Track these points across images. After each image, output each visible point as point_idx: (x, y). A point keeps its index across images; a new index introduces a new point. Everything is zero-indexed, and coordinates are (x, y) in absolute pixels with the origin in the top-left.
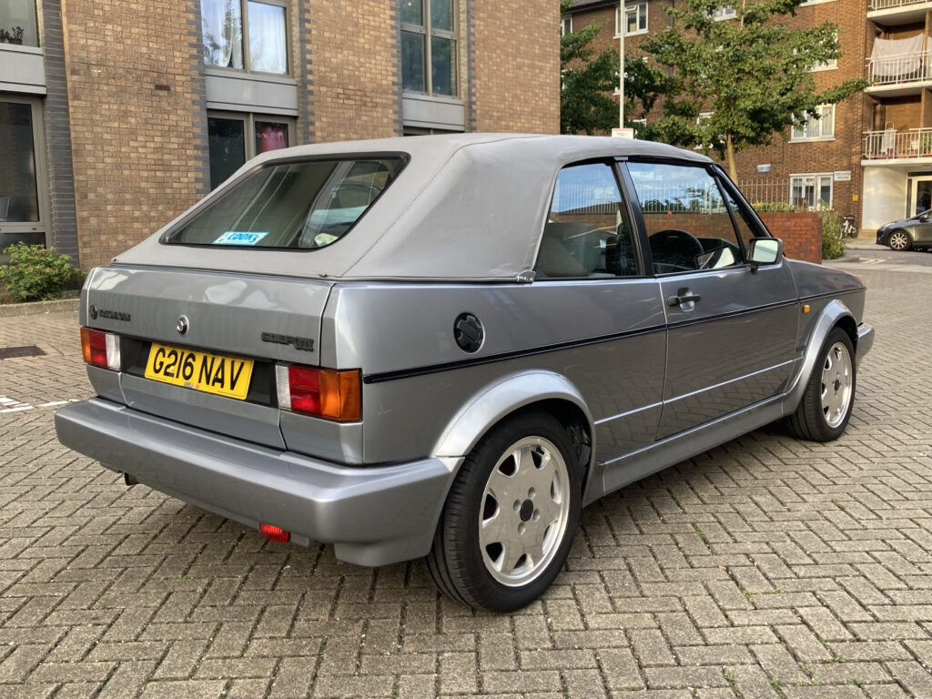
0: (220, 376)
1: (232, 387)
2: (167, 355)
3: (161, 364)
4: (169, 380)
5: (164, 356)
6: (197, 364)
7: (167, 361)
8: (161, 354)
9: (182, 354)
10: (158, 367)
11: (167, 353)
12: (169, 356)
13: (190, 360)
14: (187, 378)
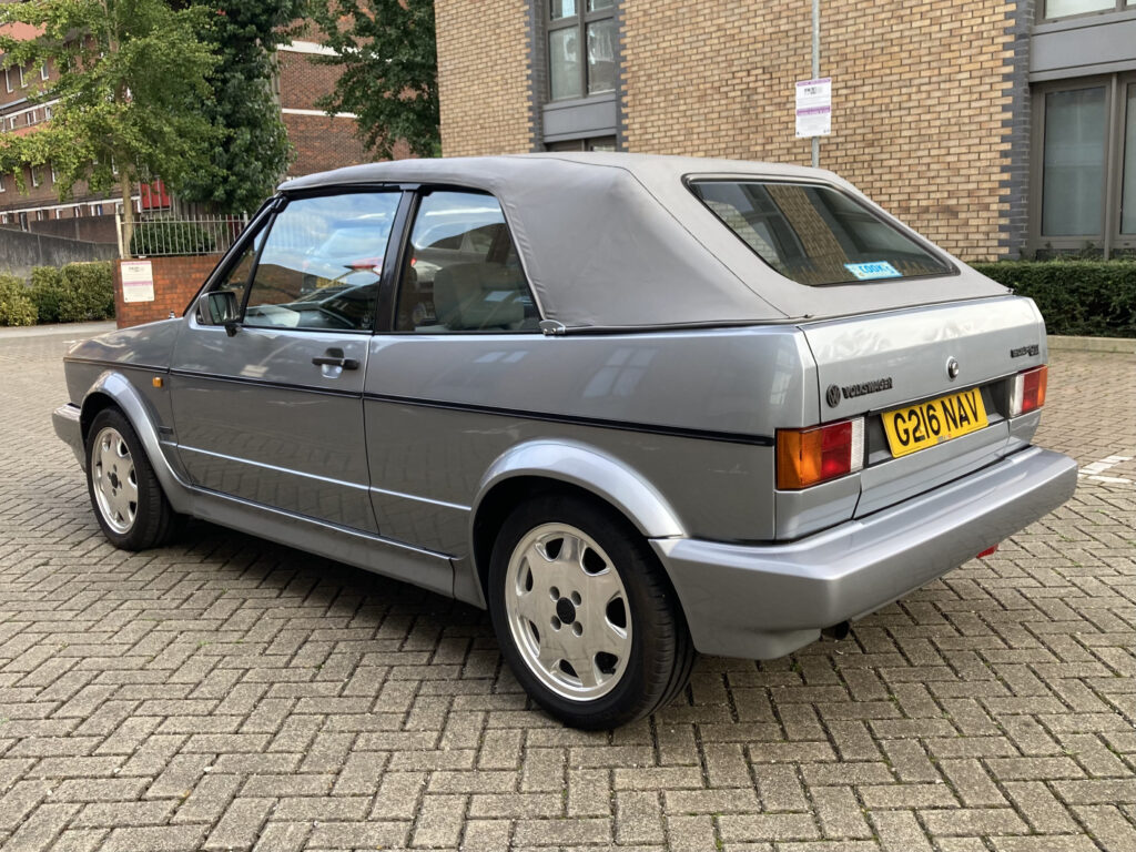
0: (962, 413)
1: (976, 420)
2: (907, 419)
3: (906, 431)
4: (922, 444)
5: (904, 421)
6: (939, 413)
7: (911, 425)
8: (899, 421)
9: (921, 409)
10: (904, 438)
11: (906, 416)
12: (910, 419)
13: (931, 412)
14: (936, 433)
